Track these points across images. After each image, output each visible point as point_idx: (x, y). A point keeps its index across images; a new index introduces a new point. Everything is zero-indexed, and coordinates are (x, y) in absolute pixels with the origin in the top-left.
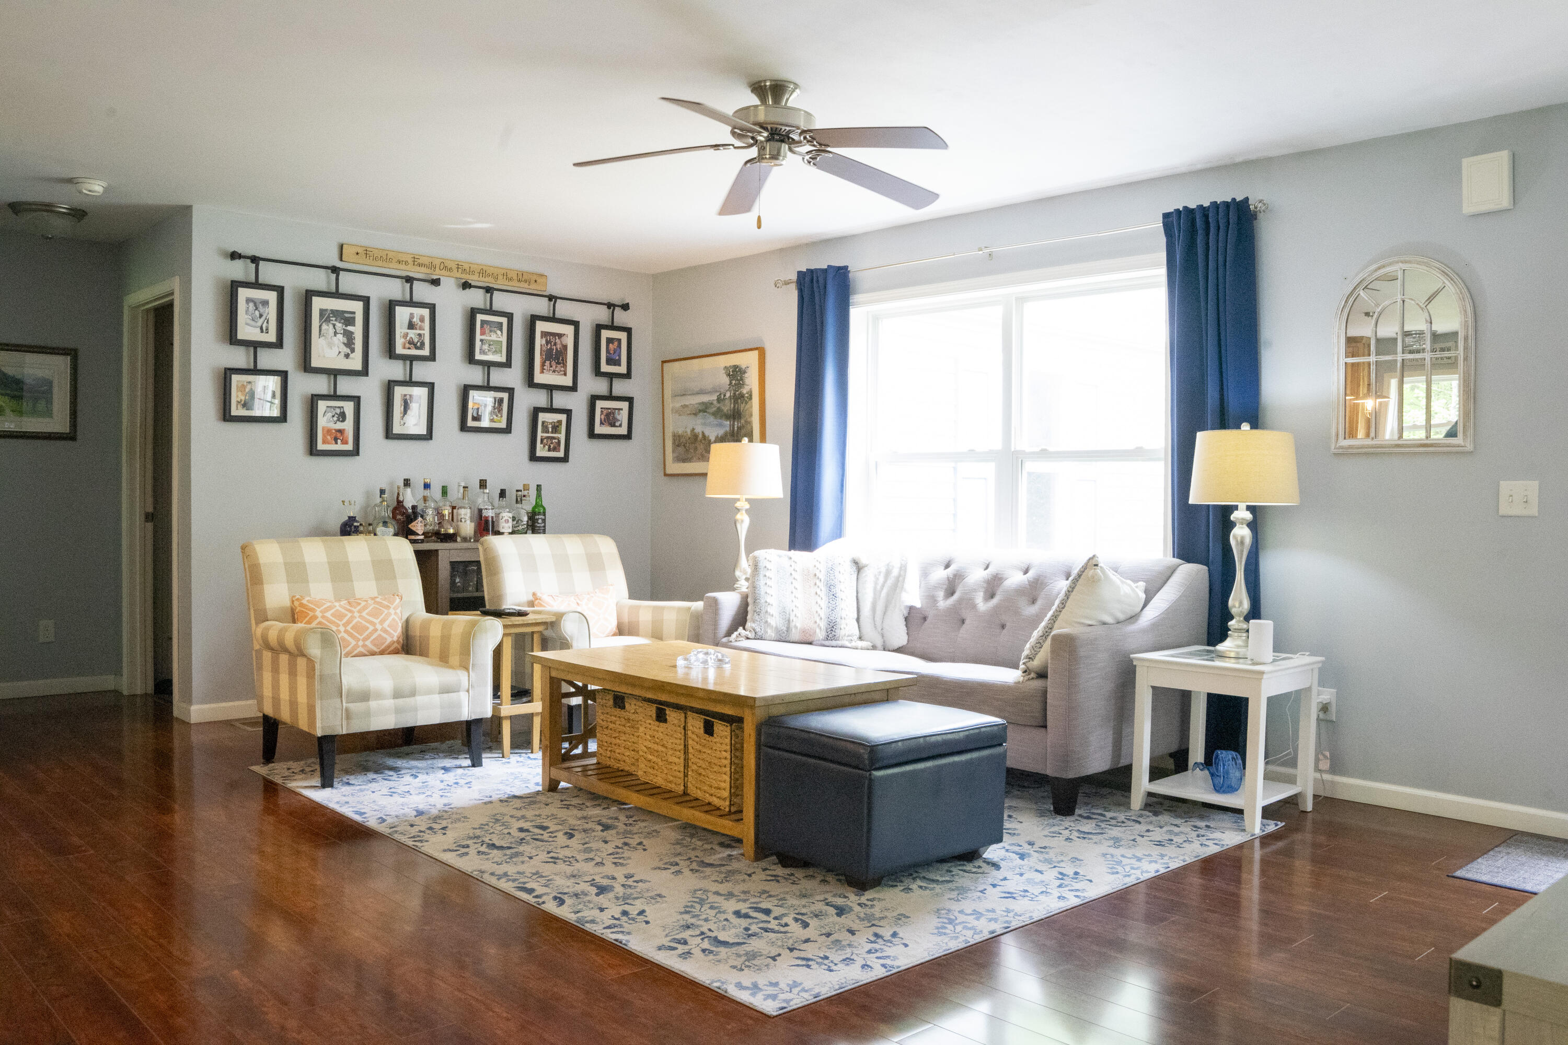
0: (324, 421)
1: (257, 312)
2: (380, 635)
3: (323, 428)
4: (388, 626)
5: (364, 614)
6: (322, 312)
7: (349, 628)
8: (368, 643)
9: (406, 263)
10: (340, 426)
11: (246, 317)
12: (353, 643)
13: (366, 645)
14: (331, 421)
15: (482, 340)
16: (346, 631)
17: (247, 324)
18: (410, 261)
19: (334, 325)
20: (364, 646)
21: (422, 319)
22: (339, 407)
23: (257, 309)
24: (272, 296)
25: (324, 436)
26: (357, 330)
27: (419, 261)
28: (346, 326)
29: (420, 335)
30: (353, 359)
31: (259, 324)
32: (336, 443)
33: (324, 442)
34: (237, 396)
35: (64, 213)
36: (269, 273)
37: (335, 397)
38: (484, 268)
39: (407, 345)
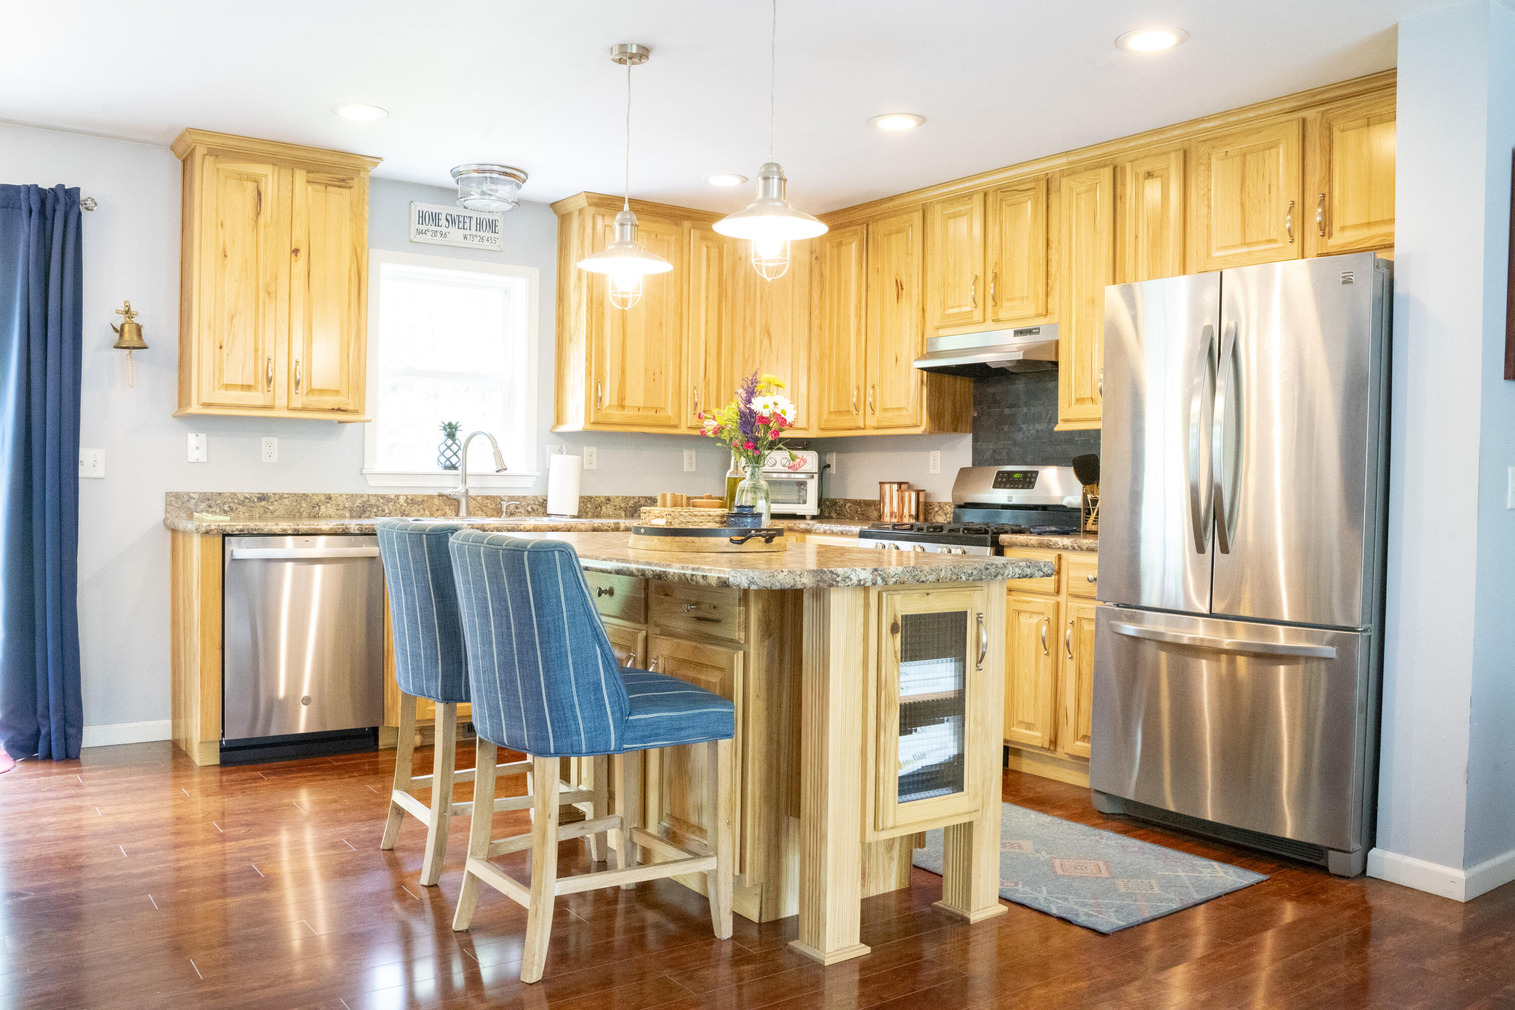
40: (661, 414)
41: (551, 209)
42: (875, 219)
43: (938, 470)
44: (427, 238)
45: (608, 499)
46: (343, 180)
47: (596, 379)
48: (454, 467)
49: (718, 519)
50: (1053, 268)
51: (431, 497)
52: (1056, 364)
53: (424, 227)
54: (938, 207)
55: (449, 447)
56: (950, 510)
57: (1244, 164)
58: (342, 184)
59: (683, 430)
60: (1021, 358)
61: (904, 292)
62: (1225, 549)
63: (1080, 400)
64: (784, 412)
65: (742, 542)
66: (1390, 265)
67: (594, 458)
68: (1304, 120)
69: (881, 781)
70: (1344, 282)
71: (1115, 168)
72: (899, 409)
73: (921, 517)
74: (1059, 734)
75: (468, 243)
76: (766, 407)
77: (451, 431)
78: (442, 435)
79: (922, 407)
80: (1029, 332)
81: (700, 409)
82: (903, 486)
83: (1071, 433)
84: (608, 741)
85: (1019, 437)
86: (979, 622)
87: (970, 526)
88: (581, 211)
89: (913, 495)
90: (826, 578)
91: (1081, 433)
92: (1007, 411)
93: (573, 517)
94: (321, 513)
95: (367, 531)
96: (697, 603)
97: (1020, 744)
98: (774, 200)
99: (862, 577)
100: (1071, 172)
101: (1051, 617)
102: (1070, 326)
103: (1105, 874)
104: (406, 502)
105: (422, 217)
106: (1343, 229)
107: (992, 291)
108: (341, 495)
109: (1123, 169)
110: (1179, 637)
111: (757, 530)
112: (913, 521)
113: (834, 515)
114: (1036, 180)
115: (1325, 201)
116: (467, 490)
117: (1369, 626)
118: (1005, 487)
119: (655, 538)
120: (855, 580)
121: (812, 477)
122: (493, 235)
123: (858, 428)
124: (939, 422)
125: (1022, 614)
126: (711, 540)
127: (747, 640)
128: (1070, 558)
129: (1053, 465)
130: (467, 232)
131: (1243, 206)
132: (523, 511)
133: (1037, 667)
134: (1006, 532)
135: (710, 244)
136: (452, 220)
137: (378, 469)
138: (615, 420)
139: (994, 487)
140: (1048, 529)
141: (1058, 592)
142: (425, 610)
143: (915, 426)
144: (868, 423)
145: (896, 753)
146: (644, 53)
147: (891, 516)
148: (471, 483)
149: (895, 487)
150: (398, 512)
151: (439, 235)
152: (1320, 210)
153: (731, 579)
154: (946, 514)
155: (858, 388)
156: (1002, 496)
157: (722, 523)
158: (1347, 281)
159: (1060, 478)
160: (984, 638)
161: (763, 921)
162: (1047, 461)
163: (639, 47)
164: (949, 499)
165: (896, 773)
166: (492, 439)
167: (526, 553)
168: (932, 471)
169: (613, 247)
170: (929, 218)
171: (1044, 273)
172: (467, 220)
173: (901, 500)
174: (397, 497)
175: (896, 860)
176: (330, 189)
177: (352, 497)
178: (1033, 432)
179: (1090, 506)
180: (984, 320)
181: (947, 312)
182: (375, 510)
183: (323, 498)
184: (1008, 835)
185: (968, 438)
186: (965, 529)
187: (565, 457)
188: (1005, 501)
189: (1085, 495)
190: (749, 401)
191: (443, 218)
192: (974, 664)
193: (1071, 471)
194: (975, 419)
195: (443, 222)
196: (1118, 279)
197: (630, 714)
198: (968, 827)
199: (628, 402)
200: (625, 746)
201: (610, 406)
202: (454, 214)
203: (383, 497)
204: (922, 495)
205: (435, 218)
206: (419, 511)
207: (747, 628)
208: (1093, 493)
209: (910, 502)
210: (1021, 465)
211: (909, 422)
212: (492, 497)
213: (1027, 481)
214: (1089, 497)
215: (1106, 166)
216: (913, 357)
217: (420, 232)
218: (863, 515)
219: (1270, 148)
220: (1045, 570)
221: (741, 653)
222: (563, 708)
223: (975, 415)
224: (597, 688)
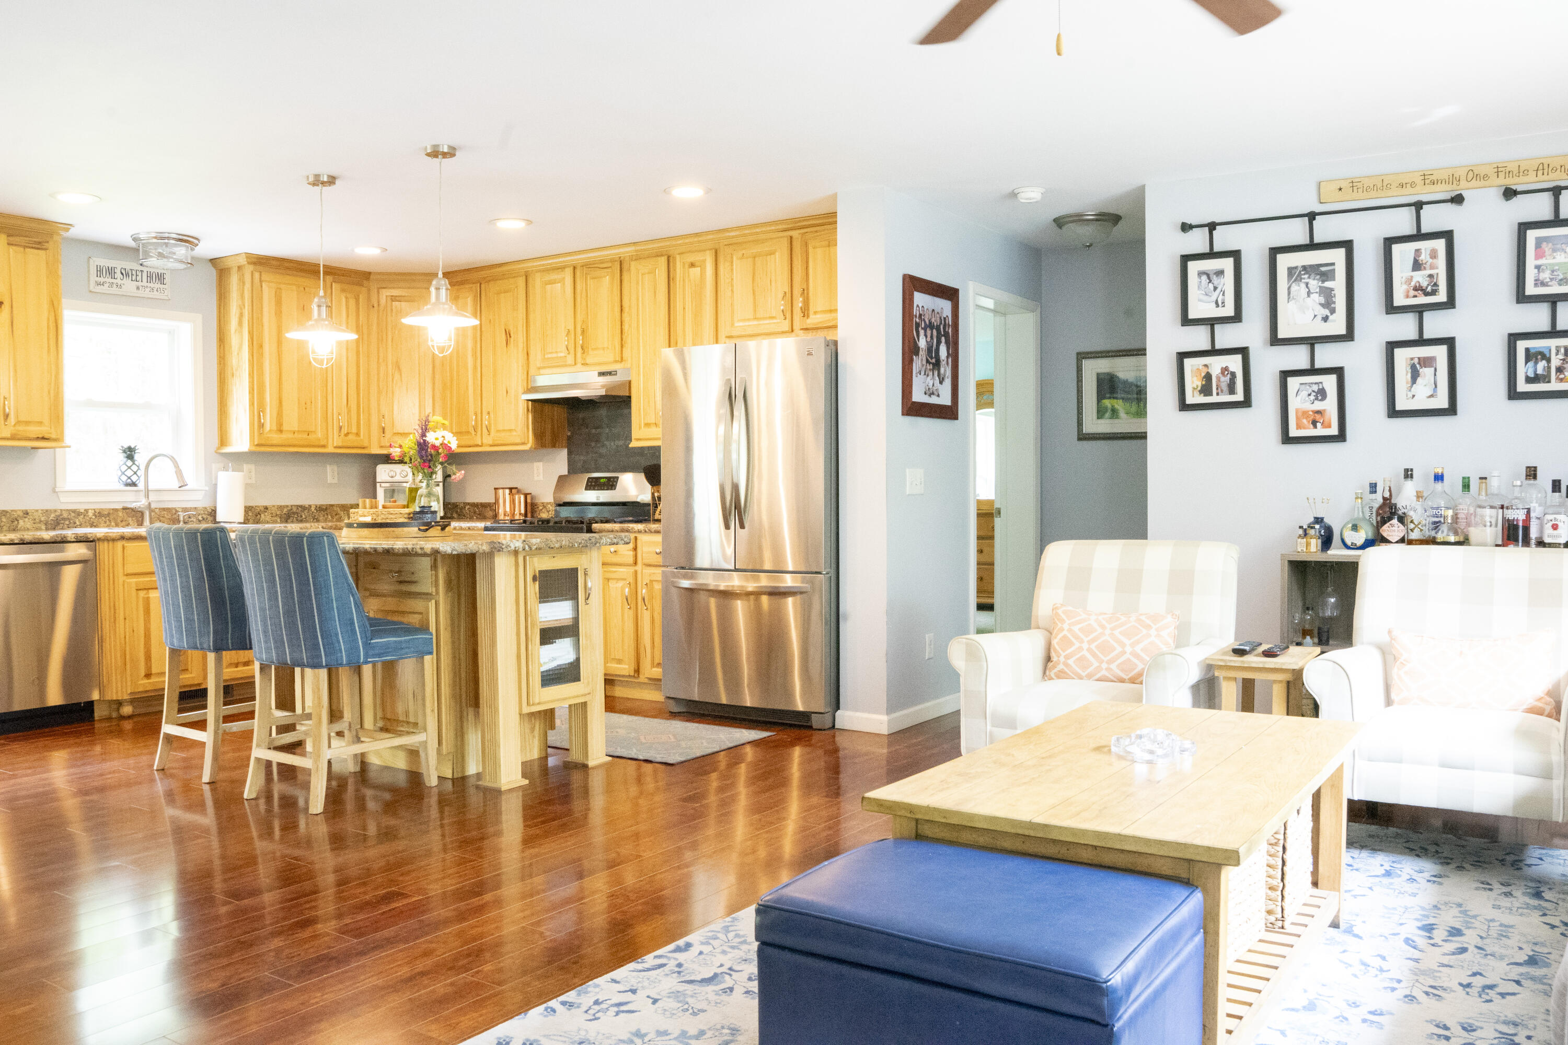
0: (1299, 401)
1: (1211, 285)
2: (1129, 660)
3: (1297, 411)
4: (1142, 650)
5: (1116, 632)
6: (1291, 271)
7: (1093, 646)
8: (1113, 666)
9: (1413, 185)
10: (1318, 406)
11: (1199, 292)
12: (1096, 664)
13: (1111, 669)
14: (1305, 401)
15: (1538, 267)
16: (1089, 650)
17: (1200, 300)
18: (1419, 180)
19: (1307, 284)
20: (1108, 669)
21: (1434, 254)
22: (1316, 383)
23: (1210, 281)
24: (1227, 264)
25: (1298, 418)
26: (1338, 285)
27: (1431, 177)
28: (1323, 281)
29: (1431, 276)
30: (1334, 321)
31: (1214, 298)
32: (1315, 427)
33: (1299, 427)
34: (1193, 382)
35: (1092, 220)
36: (1225, 239)
37: (1313, 371)
38: (1546, 162)
39: (1412, 293)
40: (312, 437)
41: (210, 263)
42: (488, 280)
43: (541, 478)
44: (105, 289)
45: (266, 508)
46: (40, 243)
47: (257, 408)
48: (134, 484)
49: (406, 516)
50: (626, 327)
51: (116, 510)
52: (630, 397)
53: (101, 280)
54: (538, 275)
55: (129, 468)
56: (552, 508)
57: (754, 264)
58: (39, 246)
59: (330, 449)
60: (604, 394)
61: (512, 339)
62: (742, 526)
63: (647, 425)
64: (449, 442)
65: (427, 530)
66: (835, 343)
67: (253, 473)
68: (791, 237)
69: (530, 674)
70: (808, 354)
71: (669, 257)
72: (510, 430)
73: (529, 515)
74: (641, 665)
75: (141, 293)
76: (437, 439)
77: (130, 453)
78: (122, 457)
79: (528, 428)
80: (610, 373)
81: (345, 430)
82: (513, 490)
83: (642, 448)
84: (359, 656)
85: (603, 451)
86: (586, 574)
87: (569, 519)
88: (239, 268)
89: (522, 497)
90: (495, 546)
91: (649, 448)
92: (593, 431)
93: (240, 523)
94: (19, 526)
95: (82, 539)
96: (399, 572)
97: (612, 675)
98: (444, 304)
99: (517, 545)
100: (638, 258)
101: (631, 581)
102: (639, 371)
103: (673, 740)
104: (94, 515)
105: (100, 271)
106: (815, 313)
107: (581, 342)
108: (37, 511)
109: (675, 258)
110: (719, 586)
111: (435, 522)
112: (522, 518)
113: (455, 515)
114: (612, 261)
115: (805, 293)
116: (150, 504)
117: (829, 570)
118: (594, 489)
119: (366, 530)
120: (513, 548)
121: (438, 485)
122: (162, 286)
123: (477, 446)
124: (542, 439)
125: (610, 581)
126: (406, 529)
127: (437, 593)
128: (643, 538)
129: (630, 472)
130: (140, 284)
131: (754, 294)
132: (195, 520)
133: (623, 619)
134: (596, 522)
135: (348, 295)
136: (125, 274)
137: (67, 488)
138: (275, 442)
139: (586, 489)
140: (627, 519)
141: (636, 563)
142: (199, 588)
143: (523, 444)
144: (485, 441)
145: (539, 659)
146: (332, 180)
147: (505, 515)
148: (152, 497)
149: (507, 491)
150: (88, 524)
151: (115, 285)
152: (801, 299)
153: (441, 548)
154: (548, 512)
155: (476, 414)
156: (592, 496)
157: (409, 518)
158: (810, 354)
159: (636, 481)
160: (589, 584)
161: (455, 777)
162: (625, 469)
163: (329, 176)
164: (552, 501)
165: (539, 668)
166: (173, 459)
167: (305, 539)
168: (536, 478)
169: (313, 322)
170: (530, 280)
171: (619, 331)
172: (140, 274)
173: (513, 502)
174: (87, 511)
175: (537, 738)
176: (28, 250)
177: (47, 512)
178: (614, 447)
179: (656, 501)
180: (575, 364)
181: (546, 356)
182: (67, 522)
183: (21, 514)
184: (609, 728)
185: (565, 452)
186: (567, 521)
187: (230, 474)
188: (594, 500)
189: (653, 494)
190: (423, 435)
191: (118, 271)
192: (584, 601)
193: (642, 476)
194: (569, 438)
195: (118, 275)
196: (672, 344)
197: (371, 639)
198: (584, 705)
199: (285, 427)
200: (369, 660)
201: (270, 430)
202: (128, 268)
203: (74, 511)
204: (529, 497)
205: (111, 272)
206: (105, 522)
207: (437, 586)
208: (658, 491)
209: (520, 502)
210: (605, 472)
211: (518, 441)
212: (169, 509)
213: (610, 484)
214: (656, 495)
215: (662, 255)
216: (521, 390)
217: (99, 284)
218: (480, 514)
219: (770, 254)
220: (626, 539)
221: (433, 601)
222: (331, 636)
223: (569, 434)
224: (352, 623)
